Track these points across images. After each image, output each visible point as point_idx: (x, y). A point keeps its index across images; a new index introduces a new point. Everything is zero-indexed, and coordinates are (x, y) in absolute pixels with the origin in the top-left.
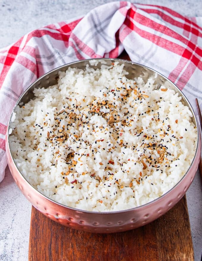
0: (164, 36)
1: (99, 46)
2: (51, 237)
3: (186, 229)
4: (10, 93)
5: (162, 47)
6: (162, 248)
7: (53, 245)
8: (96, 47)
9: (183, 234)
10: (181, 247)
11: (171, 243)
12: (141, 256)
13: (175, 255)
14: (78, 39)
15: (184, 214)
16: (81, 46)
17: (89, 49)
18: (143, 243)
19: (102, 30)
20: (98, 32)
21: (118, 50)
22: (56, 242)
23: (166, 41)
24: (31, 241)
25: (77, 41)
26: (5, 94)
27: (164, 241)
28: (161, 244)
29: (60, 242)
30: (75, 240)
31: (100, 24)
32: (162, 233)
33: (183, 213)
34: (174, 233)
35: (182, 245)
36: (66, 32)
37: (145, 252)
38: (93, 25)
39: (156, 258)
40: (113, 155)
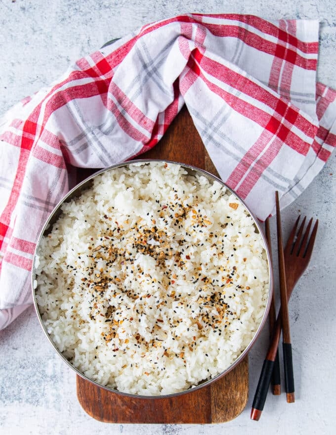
0: (243, 97)
1: (150, 104)
4: (32, 202)
5: (239, 111)
8: (146, 104)
14: (120, 91)
16: (126, 104)
17: (135, 111)
19: (155, 70)
20: (149, 74)
21: (177, 105)
23: (246, 103)
25: (120, 95)
26: (26, 204)
31: (152, 62)
36: (103, 74)
38: (141, 66)
40: (162, 313)
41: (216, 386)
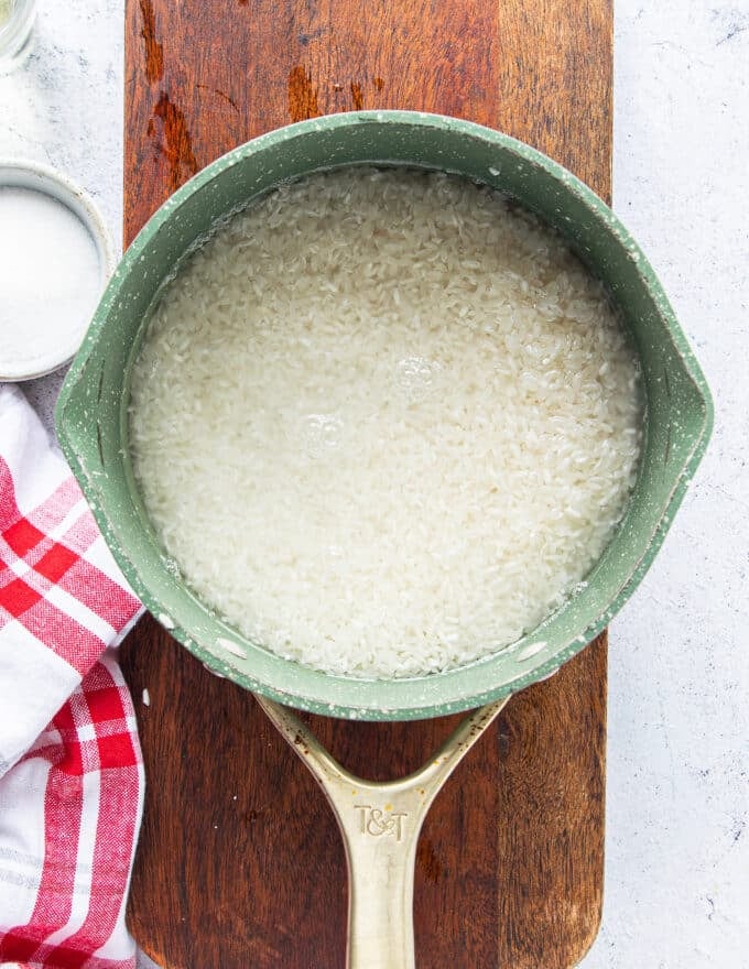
3: (592, 829)
6: (511, 883)
7: (189, 869)
9: (580, 843)
10: (569, 885)
11: (541, 871)
12: (447, 907)
13: (546, 908)
15: (593, 779)
27: (521, 865)
28: (511, 873)
29: (210, 861)
34: (553, 841)
35: (571, 877)
37: (459, 898)
39: (492, 915)
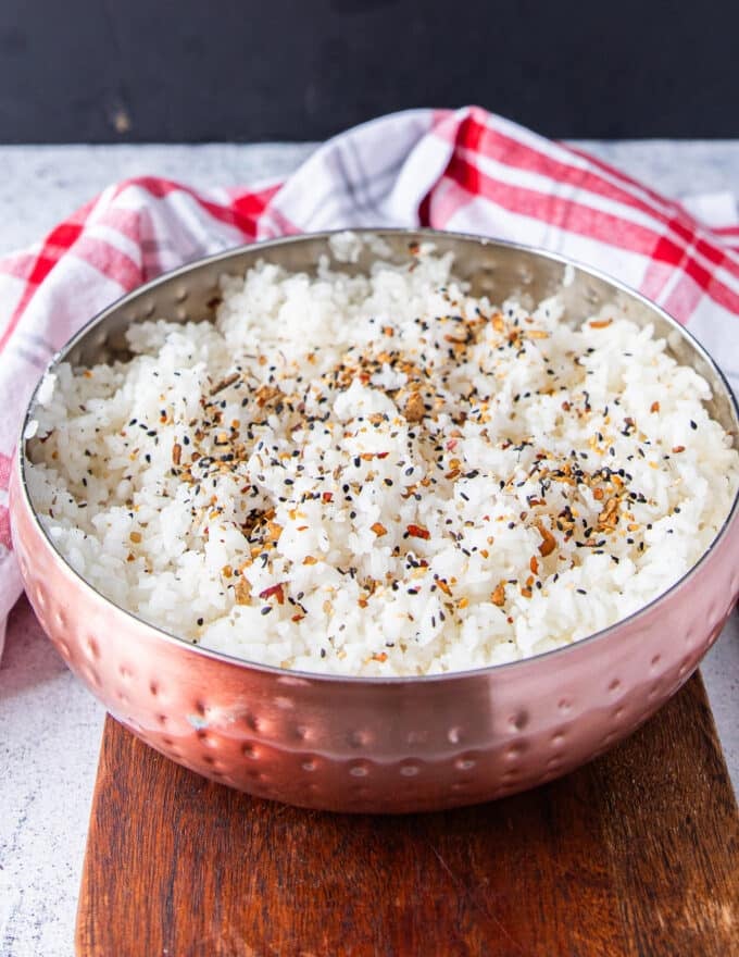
2: (175, 854)
3: (723, 814)
4: (40, 352)
5: (582, 232)
6: (630, 883)
7: (179, 885)
9: (711, 832)
10: (711, 881)
11: (667, 865)
12: (547, 919)
13: (686, 912)
15: (708, 760)
18: (553, 871)
19: (372, 204)
22: (194, 874)
23: (594, 213)
24: (90, 870)
26: (23, 353)
27: (639, 861)
28: (628, 871)
29: (210, 874)
30: (274, 865)
31: (366, 183)
32: (626, 831)
33: (704, 757)
34: (676, 830)
35: (711, 871)
37: (562, 904)
38: (340, 182)
39: (612, 924)
40: (423, 506)
41: (633, 888)
